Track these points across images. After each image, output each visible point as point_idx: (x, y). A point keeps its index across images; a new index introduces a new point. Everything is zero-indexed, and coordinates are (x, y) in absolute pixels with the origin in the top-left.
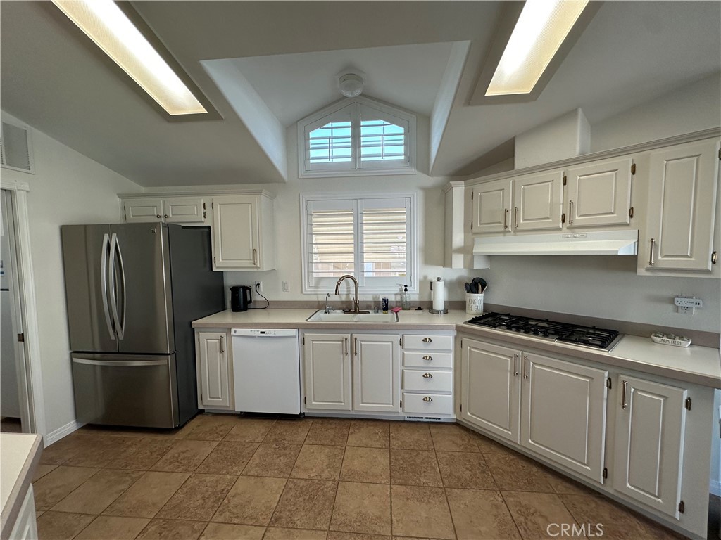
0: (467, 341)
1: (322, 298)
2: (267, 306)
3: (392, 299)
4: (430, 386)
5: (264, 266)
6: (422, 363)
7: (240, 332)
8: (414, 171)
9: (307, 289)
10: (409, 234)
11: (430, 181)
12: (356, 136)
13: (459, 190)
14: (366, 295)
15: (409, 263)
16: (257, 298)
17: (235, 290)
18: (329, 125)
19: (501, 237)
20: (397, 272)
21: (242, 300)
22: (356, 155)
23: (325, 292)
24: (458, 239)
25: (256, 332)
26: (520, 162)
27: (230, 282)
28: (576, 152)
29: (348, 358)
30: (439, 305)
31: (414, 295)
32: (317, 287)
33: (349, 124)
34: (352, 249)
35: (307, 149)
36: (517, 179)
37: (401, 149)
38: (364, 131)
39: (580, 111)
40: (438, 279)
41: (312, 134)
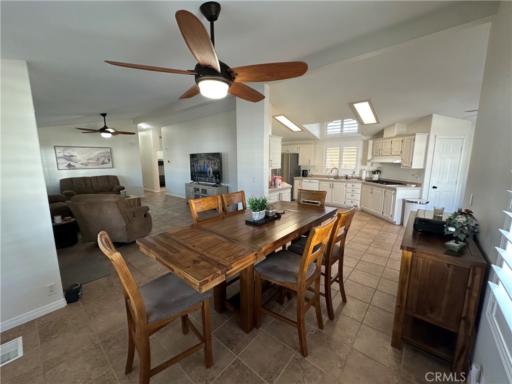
0: (364, 186)
1: (328, 175)
2: (312, 176)
3: (349, 176)
4: (353, 198)
5: (312, 164)
6: (351, 192)
7: (305, 180)
8: (360, 135)
9: (323, 172)
10: (357, 155)
11: (365, 138)
12: (342, 125)
13: (371, 142)
14: (342, 174)
15: (356, 165)
16: (309, 174)
17: (303, 171)
18: (335, 121)
19: (379, 157)
20: (353, 167)
21: (305, 174)
22: (342, 131)
23: (328, 173)
24: (369, 157)
25: (308, 181)
26: (385, 136)
27: (302, 169)
28: (395, 134)
29: (331, 189)
30: (364, 178)
31: (357, 174)
32: (327, 171)
33: (340, 121)
34: (338, 160)
35: (327, 130)
36: (384, 140)
37: (357, 128)
38: (345, 123)
39: (397, 124)
40: (364, 170)
41: (329, 125)
